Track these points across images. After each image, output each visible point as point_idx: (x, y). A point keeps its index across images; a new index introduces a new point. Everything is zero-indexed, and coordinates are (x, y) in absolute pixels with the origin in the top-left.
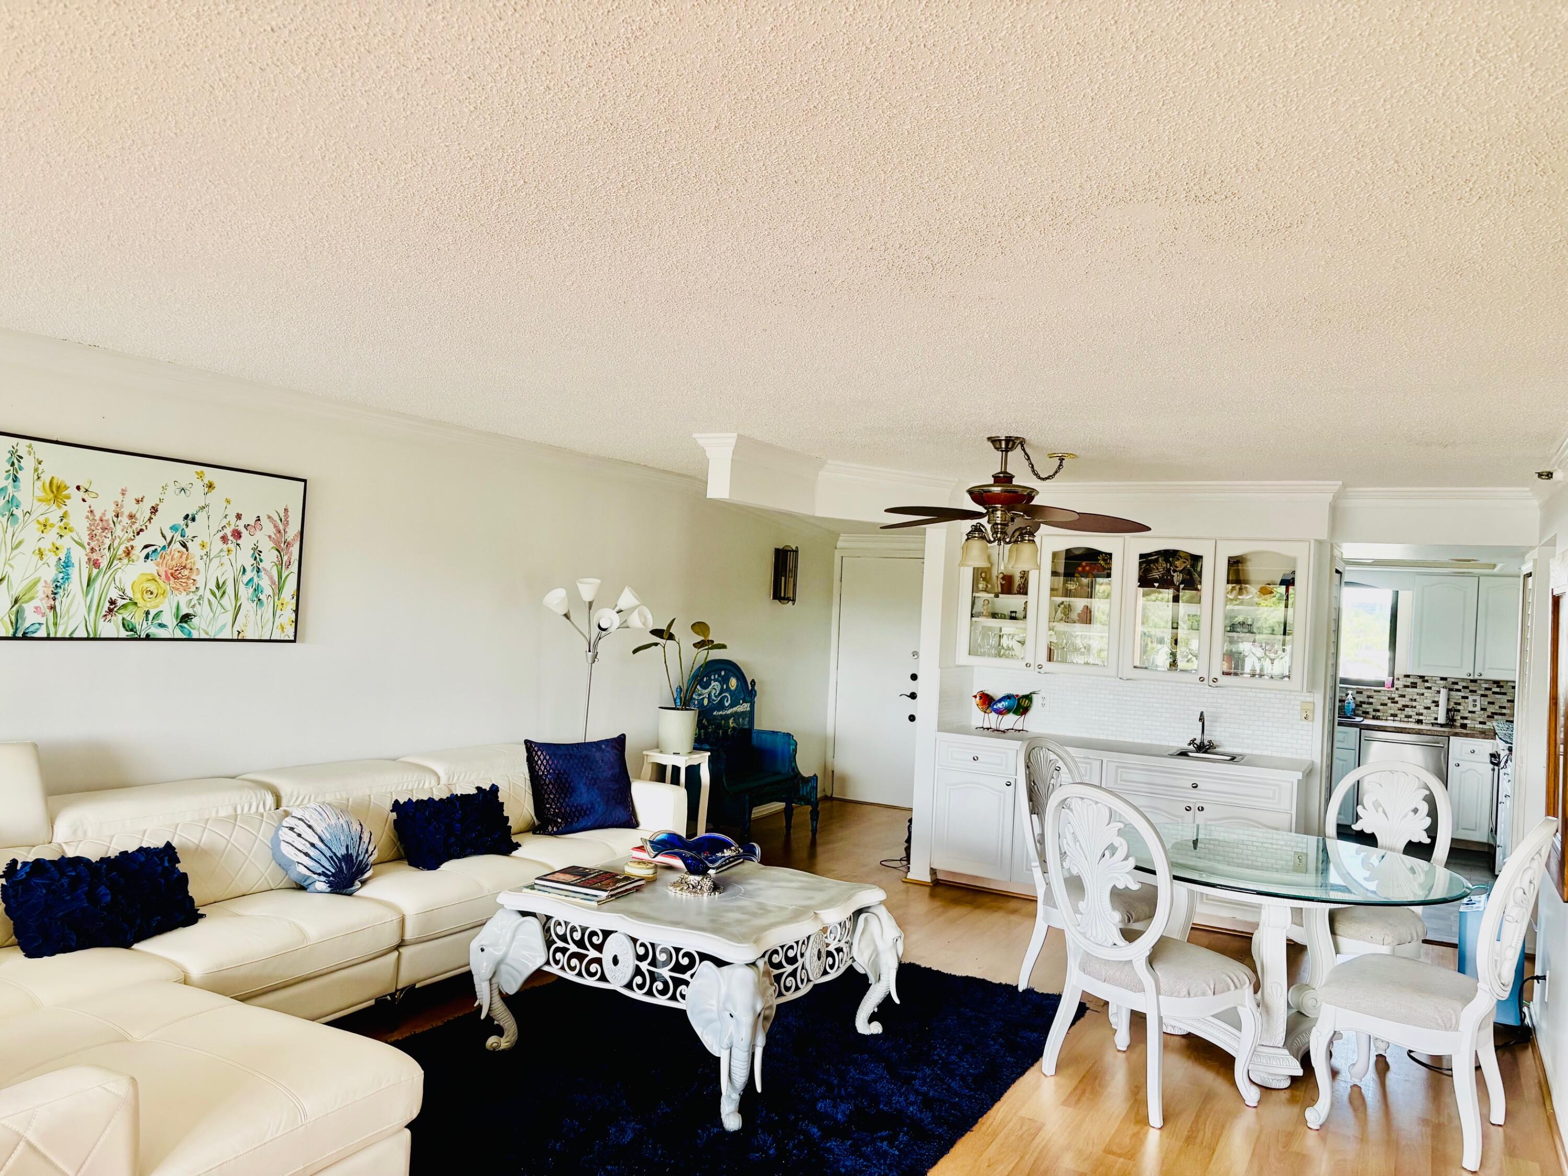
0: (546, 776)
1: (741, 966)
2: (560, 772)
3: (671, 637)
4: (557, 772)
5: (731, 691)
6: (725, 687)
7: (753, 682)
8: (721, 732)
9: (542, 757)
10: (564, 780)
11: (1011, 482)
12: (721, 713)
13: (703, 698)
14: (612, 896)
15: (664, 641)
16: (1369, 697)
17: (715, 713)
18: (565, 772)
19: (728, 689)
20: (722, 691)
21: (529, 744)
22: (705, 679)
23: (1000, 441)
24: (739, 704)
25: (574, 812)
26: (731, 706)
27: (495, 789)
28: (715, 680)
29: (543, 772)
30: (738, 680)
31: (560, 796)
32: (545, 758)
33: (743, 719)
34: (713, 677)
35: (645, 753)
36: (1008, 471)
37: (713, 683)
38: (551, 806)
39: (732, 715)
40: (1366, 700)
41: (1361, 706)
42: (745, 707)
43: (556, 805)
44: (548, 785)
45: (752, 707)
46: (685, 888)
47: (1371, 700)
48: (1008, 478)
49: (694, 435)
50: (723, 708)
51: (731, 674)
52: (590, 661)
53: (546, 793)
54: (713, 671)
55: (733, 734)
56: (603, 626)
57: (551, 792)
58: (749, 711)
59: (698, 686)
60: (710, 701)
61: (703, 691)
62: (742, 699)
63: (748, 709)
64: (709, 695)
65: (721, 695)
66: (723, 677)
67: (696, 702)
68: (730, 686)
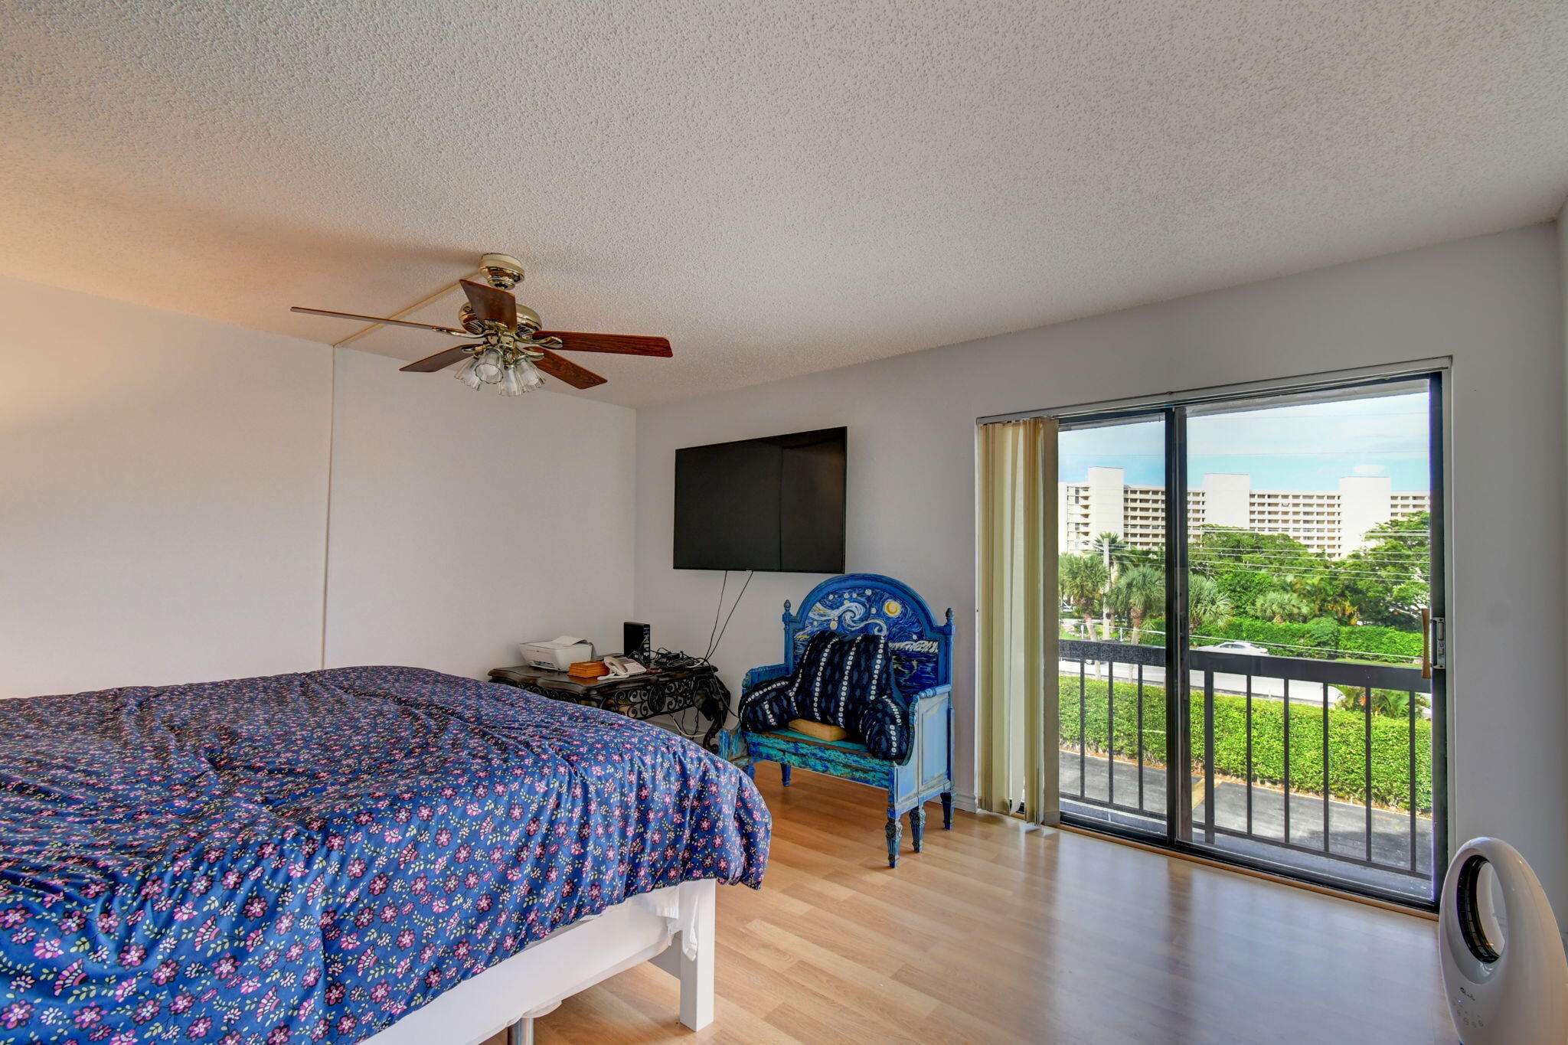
5: (889, 618)
6: (874, 611)
7: (947, 614)
13: (830, 620)
19: (880, 614)
20: (868, 615)
22: (831, 597)
24: (908, 638)
28: (851, 600)
30: (903, 604)
33: (920, 662)
34: (846, 596)
37: (847, 604)
42: (929, 646)
45: (944, 649)
51: (887, 595)
58: (934, 653)
59: (818, 604)
60: (843, 626)
61: (829, 611)
62: (915, 633)
63: (932, 651)
64: (840, 617)
65: (866, 620)
66: (869, 599)
67: (815, 623)
68: (886, 611)
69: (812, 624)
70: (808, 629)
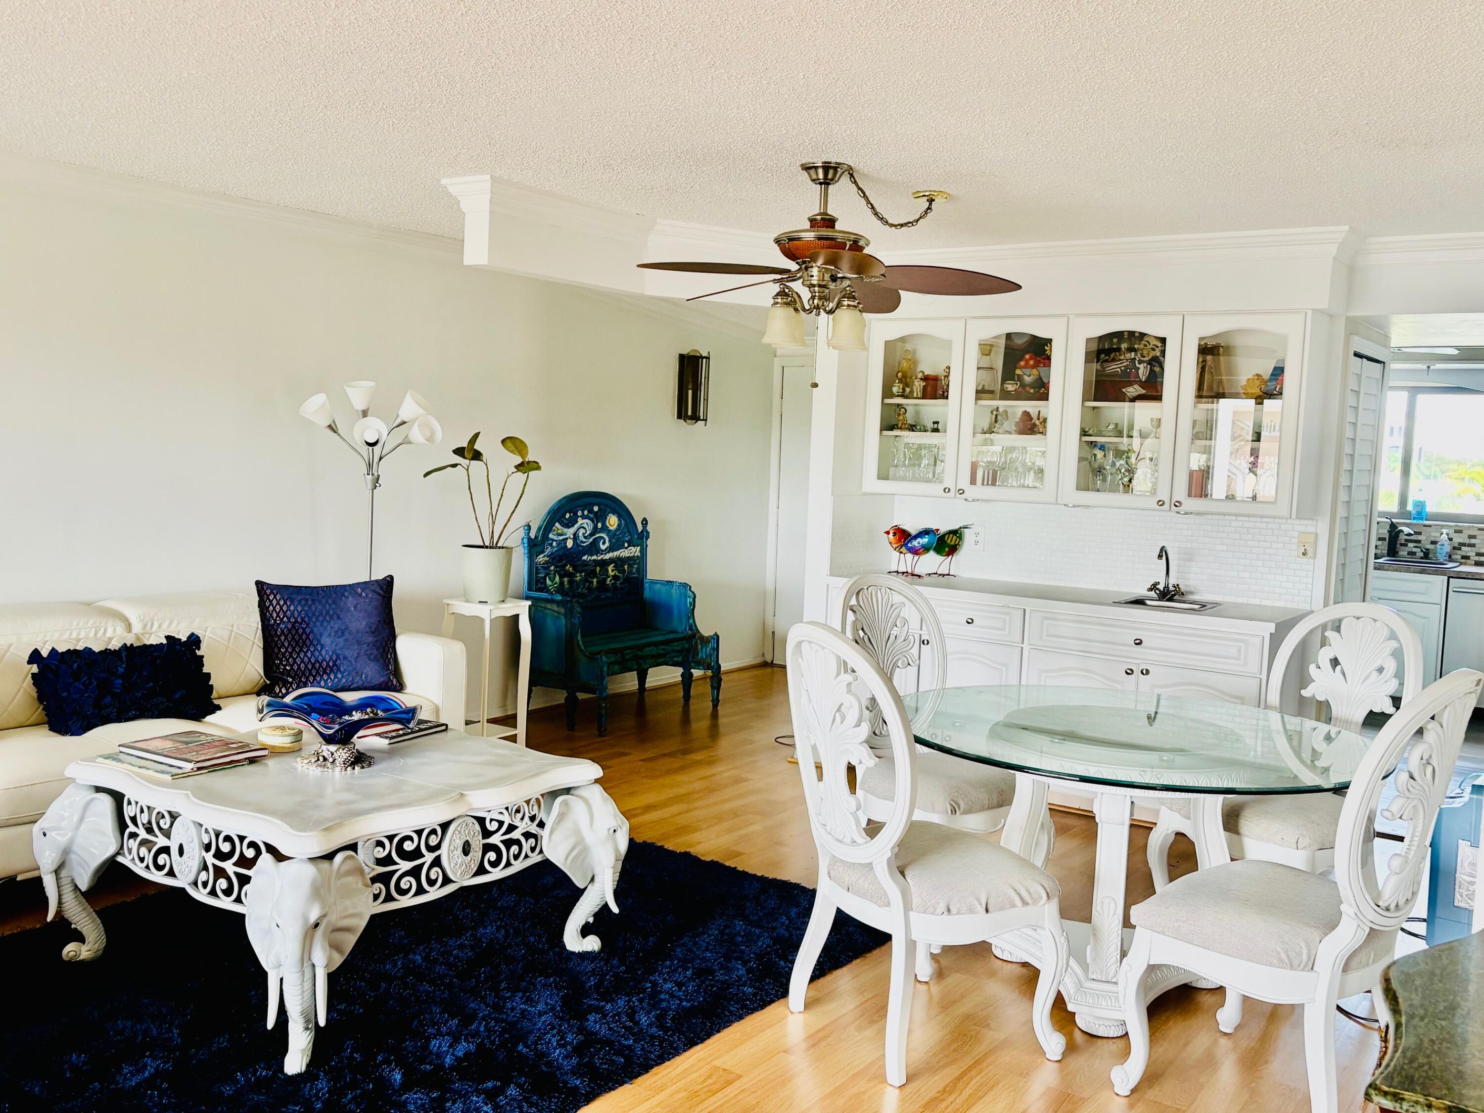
0: (279, 625)
1: (302, 860)
2: (296, 621)
3: (477, 456)
4: (292, 620)
5: (610, 531)
6: (600, 525)
7: (645, 522)
8: (595, 580)
9: (274, 602)
10: (300, 631)
11: (833, 227)
12: (594, 557)
13: (566, 539)
14: (199, 769)
15: (467, 461)
16: (1471, 537)
17: (585, 558)
18: (303, 620)
19: (605, 529)
20: (595, 531)
21: (260, 585)
22: (568, 516)
23: (816, 168)
24: (622, 547)
25: (310, 671)
26: (611, 549)
27: (194, 641)
28: (583, 517)
29: (275, 621)
30: (620, 517)
31: (294, 649)
32: (278, 603)
33: (630, 566)
34: (580, 513)
35: (445, 601)
36: (829, 212)
37: (580, 521)
38: (281, 663)
39: (612, 561)
40: (1467, 541)
41: (1460, 549)
42: (635, 551)
43: (288, 661)
44: (279, 637)
45: (644, 552)
46: (313, 761)
47: (1473, 541)
48: (829, 222)
49: (444, 182)
50: (598, 551)
51: (609, 510)
52: (370, 486)
53: (276, 645)
54: (579, 506)
55: (614, 585)
56: (372, 441)
57: (283, 645)
58: (638, 557)
59: (557, 524)
60: (577, 543)
61: (566, 530)
62: (627, 542)
63: (636, 555)
64: (575, 535)
65: (594, 535)
66: (596, 514)
67: (554, 544)
68: (608, 525)
69: (551, 545)
70: (548, 551)
